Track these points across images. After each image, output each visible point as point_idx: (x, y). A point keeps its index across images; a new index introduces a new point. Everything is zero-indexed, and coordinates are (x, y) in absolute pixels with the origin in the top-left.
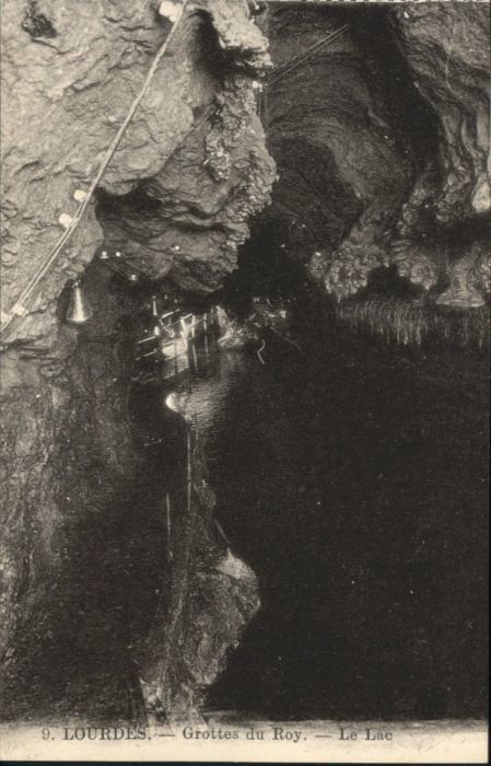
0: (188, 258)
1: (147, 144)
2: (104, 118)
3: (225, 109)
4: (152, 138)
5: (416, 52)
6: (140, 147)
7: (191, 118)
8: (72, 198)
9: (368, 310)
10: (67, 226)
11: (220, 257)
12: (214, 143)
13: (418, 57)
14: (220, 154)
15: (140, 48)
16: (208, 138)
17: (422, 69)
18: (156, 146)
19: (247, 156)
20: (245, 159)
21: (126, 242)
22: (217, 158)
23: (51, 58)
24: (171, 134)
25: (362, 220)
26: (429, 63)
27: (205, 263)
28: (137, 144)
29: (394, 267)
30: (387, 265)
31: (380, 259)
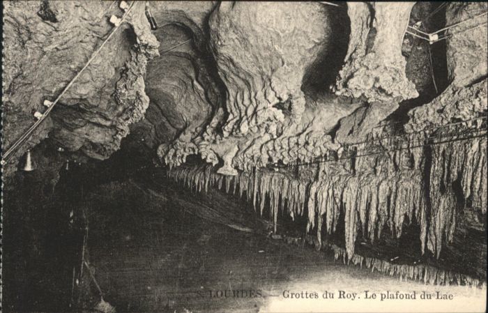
0: (94, 141)
1: (88, 82)
2: (68, 66)
3: (129, 70)
4: (92, 79)
5: (221, 59)
6: (84, 83)
7: (114, 73)
8: (42, 104)
9: (184, 173)
10: (39, 118)
11: (111, 142)
12: (121, 86)
13: (222, 62)
14: (123, 92)
15: (94, 34)
16: (118, 83)
17: (223, 67)
18: (94, 83)
19: (135, 94)
20: (133, 95)
21: (60, 130)
22: (121, 93)
23: (51, 32)
24: (103, 79)
25: (186, 131)
26: (227, 65)
27: (102, 145)
28: (84, 81)
29: (200, 154)
30: (196, 153)
31: (194, 150)
